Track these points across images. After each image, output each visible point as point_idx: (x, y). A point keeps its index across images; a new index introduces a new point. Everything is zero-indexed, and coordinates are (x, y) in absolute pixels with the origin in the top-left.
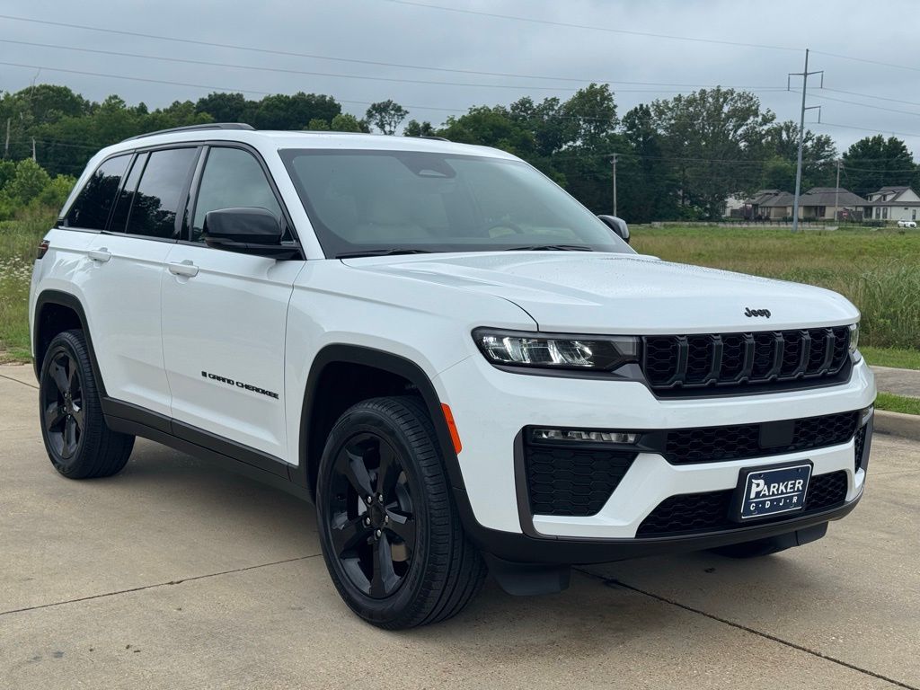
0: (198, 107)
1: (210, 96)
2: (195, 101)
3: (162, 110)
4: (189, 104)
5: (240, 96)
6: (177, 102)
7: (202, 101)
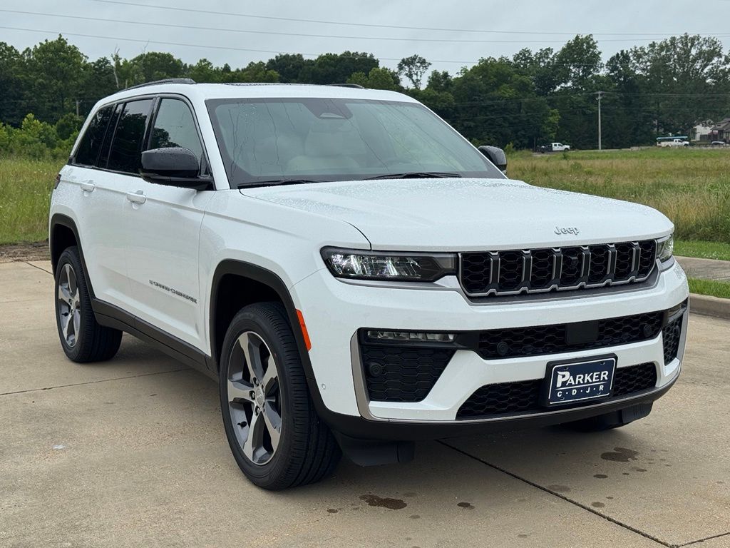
0: (268, 66)
1: (277, 57)
2: (266, 61)
3: (240, 69)
4: (261, 64)
5: (300, 56)
6: (252, 63)
7: (271, 61)
